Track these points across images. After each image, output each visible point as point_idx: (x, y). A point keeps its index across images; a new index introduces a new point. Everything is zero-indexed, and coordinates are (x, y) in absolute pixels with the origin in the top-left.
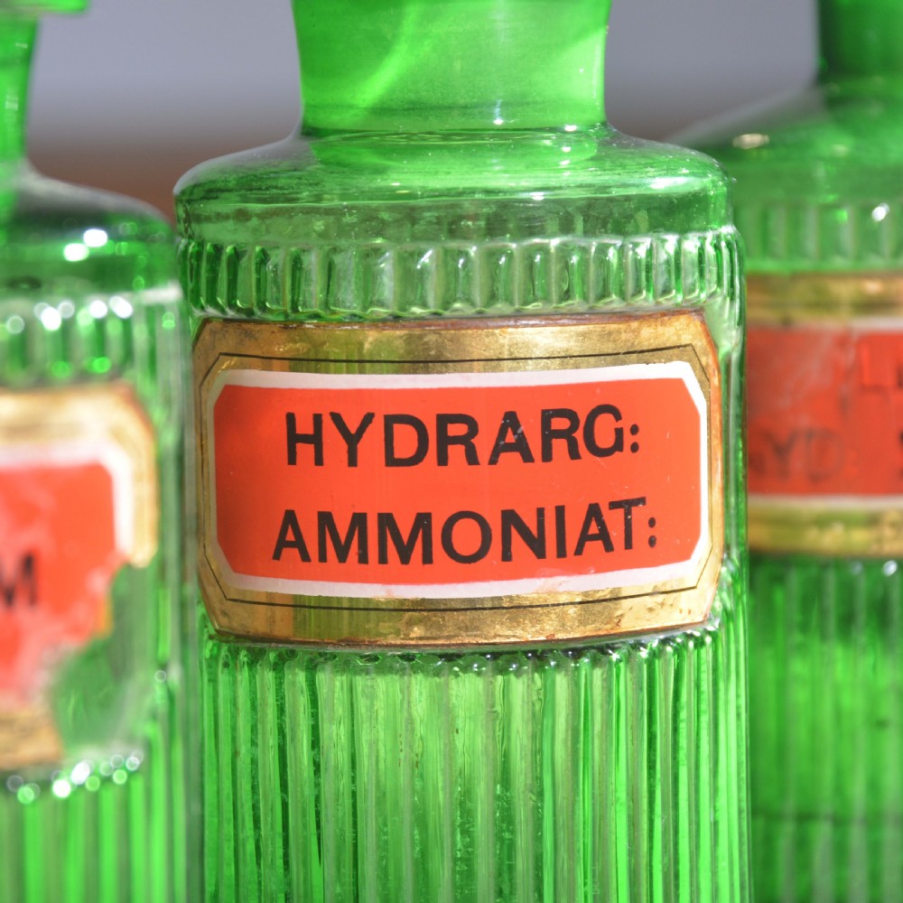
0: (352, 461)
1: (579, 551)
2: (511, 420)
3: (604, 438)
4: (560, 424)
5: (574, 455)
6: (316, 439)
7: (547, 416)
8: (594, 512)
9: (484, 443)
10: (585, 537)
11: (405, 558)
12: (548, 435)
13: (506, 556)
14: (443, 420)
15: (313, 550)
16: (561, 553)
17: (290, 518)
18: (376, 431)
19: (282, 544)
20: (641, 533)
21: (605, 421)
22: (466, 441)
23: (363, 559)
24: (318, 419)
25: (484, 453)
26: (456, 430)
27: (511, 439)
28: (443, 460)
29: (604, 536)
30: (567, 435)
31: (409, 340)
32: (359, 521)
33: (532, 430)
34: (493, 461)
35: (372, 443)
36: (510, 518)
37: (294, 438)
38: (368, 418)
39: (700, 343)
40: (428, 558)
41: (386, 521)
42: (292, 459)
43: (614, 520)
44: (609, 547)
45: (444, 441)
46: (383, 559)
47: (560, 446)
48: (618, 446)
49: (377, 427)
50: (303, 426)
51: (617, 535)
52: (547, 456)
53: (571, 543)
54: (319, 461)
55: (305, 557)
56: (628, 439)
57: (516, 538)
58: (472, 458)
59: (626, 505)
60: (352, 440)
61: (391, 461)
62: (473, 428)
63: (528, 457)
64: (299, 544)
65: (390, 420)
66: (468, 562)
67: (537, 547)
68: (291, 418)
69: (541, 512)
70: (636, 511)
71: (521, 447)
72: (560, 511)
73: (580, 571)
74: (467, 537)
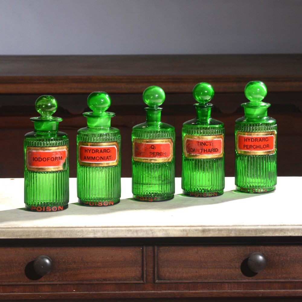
0: (89, 153)
2: (101, 150)
3: (108, 151)
8: (107, 157)
9: (99, 152)
10: (107, 159)
11: (93, 160)
13: (101, 160)
15: (87, 159)
16: (105, 160)
19: (85, 158)
20: (111, 158)
23: (90, 160)
28: (96, 153)
30: (105, 151)
31: (94, 144)
32: (90, 157)
36: (101, 157)
39: (116, 144)
40: (95, 160)
41: (92, 157)
42: (85, 152)
43: (109, 157)
45: (96, 151)
47: (105, 152)
48: (109, 152)
50: (86, 150)
51: (109, 158)
52: (104, 152)
54: (87, 153)
56: (110, 151)
57: (101, 159)
58: (98, 153)
59: (110, 156)
60: (90, 151)
61: (92, 153)
62: (98, 150)
65: (92, 150)
66: (98, 160)
67: (103, 159)
69: (103, 157)
71: (102, 152)
72: (105, 157)
74: (98, 158)
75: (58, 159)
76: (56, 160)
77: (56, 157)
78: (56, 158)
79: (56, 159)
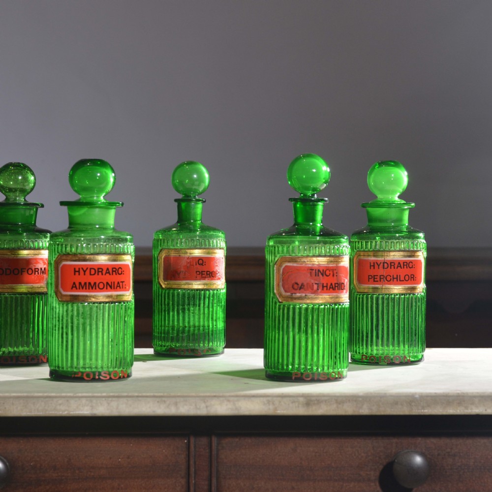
0: (85, 274)
1: (116, 288)
2: (108, 269)
3: (120, 273)
4: (114, 270)
5: (116, 274)
6: (79, 271)
7: (113, 268)
8: (118, 283)
9: (104, 272)
10: (117, 286)
11: (92, 289)
12: (113, 271)
13: (107, 289)
14: (98, 269)
15: (78, 287)
16: (114, 288)
17: (74, 283)
18: (88, 271)
19: (73, 287)
20: (124, 287)
21: (120, 270)
22: (102, 272)
23: (86, 289)
24: (79, 269)
25: (104, 273)
26: (100, 270)
27: (108, 272)
28: (98, 274)
29: (119, 286)
30: (115, 271)
31: (93, 257)
32: (85, 283)
33: (111, 271)
34: (105, 275)
35: (88, 272)
36: (107, 283)
37: (75, 271)
38: (87, 269)
40: (96, 289)
41: (90, 283)
42: (75, 274)
43: (121, 284)
44: (120, 288)
45: (98, 272)
46: (89, 289)
47: (114, 273)
48: (121, 274)
49: (89, 270)
50: (77, 270)
51: (121, 286)
52: (112, 274)
53: (115, 288)
54: (79, 274)
55: (77, 289)
56: (123, 272)
57: (108, 285)
58: (102, 274)
59: (122, 282)
60: (85, 272)
61: (91, 274)
62: (103, 270)
63: (110, 274)
64: (76, 287)
65: (90, 269)
66: (101, 290)
67: (111, 287)
68: (75, 269)
69: (111, 283)
70: (124, 283)
71: (109, 273)
72: (114, 282)
73: (116, 291)
74: (101, 286)
75: (39, 271)
76: (37, 273)
77: (37, 267)
78: (37, 270)
79: (35, 271)
